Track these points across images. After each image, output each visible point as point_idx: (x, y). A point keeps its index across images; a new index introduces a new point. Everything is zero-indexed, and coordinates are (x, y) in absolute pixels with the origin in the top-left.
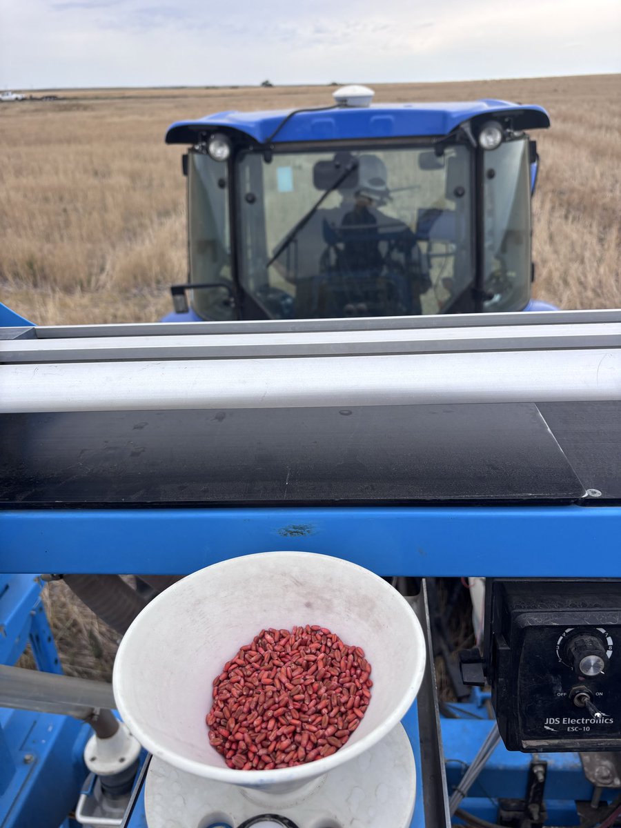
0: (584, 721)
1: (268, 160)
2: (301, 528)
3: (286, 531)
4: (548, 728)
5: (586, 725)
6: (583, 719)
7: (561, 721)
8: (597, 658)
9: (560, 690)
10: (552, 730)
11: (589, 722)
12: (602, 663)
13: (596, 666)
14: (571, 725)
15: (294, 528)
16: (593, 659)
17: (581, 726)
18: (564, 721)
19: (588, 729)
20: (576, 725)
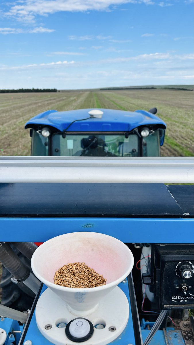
0: (185, 298)
1: (64, 137)
2: (90, 225)
3: (85, 225)
4: (173, 300)
5: (186, 299)
6: (185, 297)
7: (177, 297)
8: (189, 272)
9: (177, 285)
10: (175, 301)
11: (187, 298)
12: (191, 273)
13: (189, 275)
14: (181, 299)
15: (88, 225)
16: (187, 272)
17: (184, 299)
18: (178, 298)
19: (187, 301)
20: (182, 299)
